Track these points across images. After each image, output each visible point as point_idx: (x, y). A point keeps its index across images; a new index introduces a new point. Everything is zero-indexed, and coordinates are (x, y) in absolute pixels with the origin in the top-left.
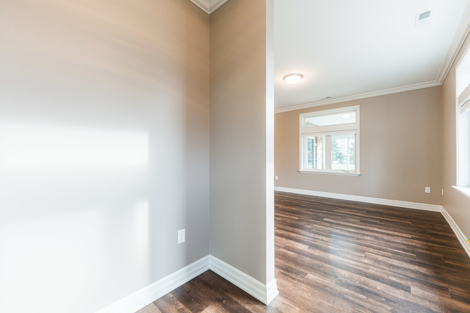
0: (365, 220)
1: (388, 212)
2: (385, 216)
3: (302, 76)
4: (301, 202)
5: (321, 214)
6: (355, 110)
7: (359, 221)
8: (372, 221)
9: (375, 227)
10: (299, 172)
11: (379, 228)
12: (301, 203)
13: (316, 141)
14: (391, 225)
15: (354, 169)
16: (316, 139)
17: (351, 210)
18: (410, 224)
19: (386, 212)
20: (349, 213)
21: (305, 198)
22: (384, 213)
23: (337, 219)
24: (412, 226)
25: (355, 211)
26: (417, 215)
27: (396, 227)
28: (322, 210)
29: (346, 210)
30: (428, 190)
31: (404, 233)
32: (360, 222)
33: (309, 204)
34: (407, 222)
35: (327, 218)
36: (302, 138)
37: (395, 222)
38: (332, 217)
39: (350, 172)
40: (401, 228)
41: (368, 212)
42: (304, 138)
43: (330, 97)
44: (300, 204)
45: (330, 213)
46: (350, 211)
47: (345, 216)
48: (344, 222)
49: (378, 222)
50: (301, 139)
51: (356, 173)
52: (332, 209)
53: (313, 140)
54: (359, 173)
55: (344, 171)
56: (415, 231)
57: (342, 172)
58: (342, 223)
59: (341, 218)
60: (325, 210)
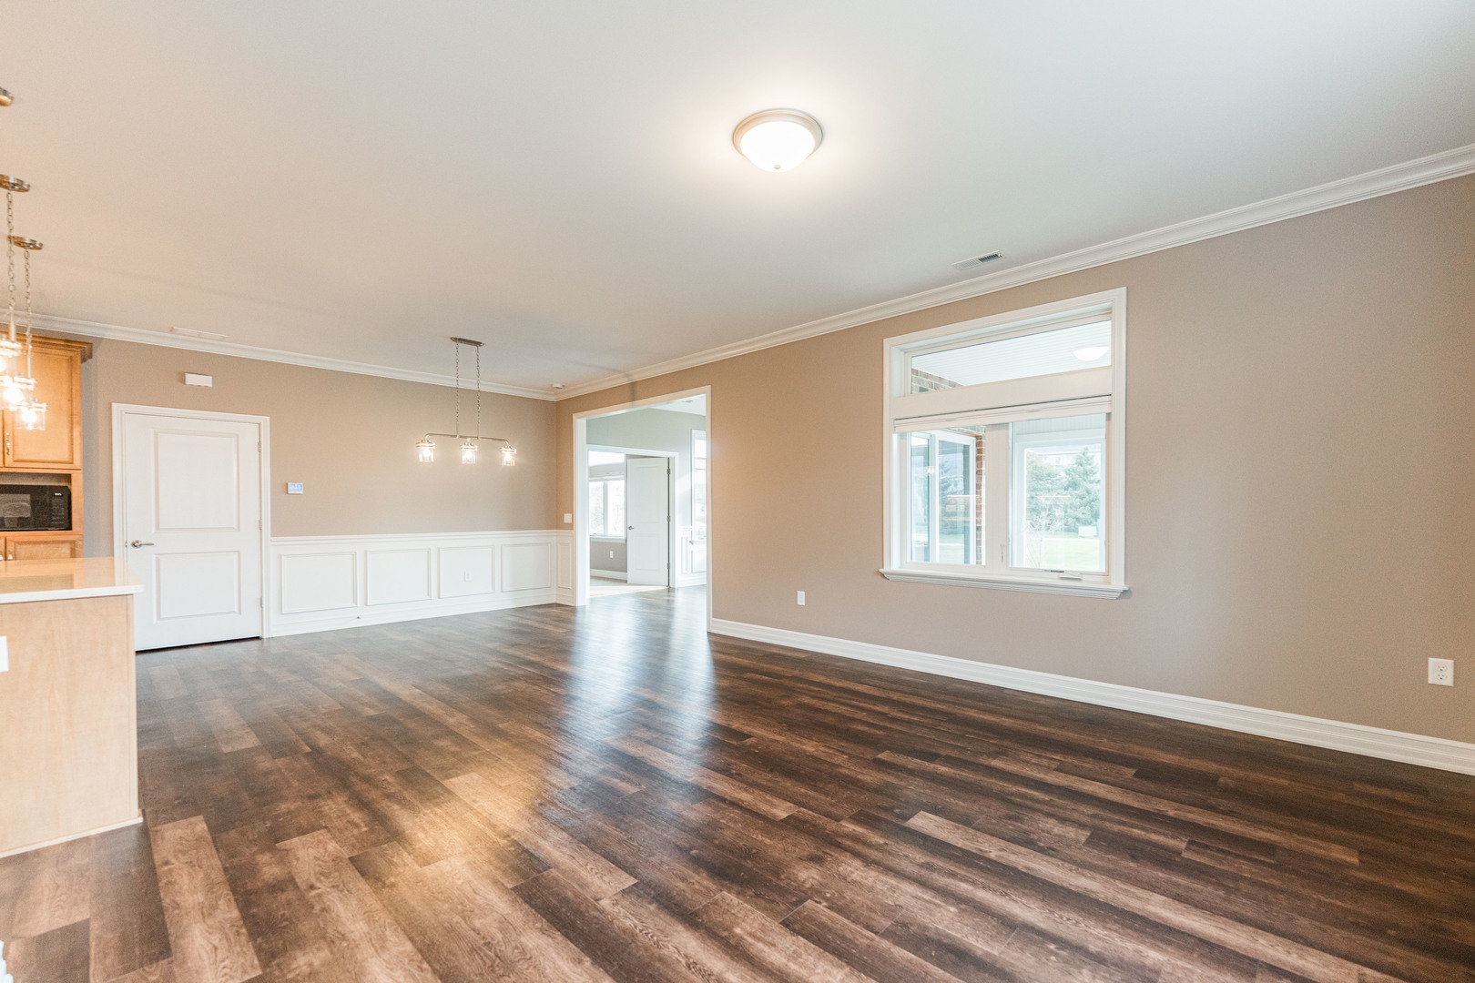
0: (1117, 828)
1: (1241, 773)
2: (1223, 803)
3: (816, 127)
4: (863, 709)
5: (918, 781)
6: (1108, 312)
7: (1084, 835)
8: (1154, 837)
9: (1152, 887)
10: (882, 575)
11: (1178, 898)
12: (861, 715)
13: (979, 451)
14: (1246, 869)
15: (1103, 570)
16: (979, 444)
17: (1069, 760)
18: (1350, 866)
19: (1230, 774)
20: (1051, 778)
21: (894, 686)
22: (1221, 780)
23: (981, 820)
24: (1363, 887)
25: (1088, 764)
26: (1391, 802)
27: (1273, 889)
28: (932, 757)
29: (1045, 762)
30: (1441, 671)
31: (1311, 945)
32: (1089, 842)
33: (894, 720)
34: (1338, 853)
35: (935, 810)
36: (895, 437)
37: (1268, 848)
38: (961, 805)
39: (1084, 577)
40: (1299, 897)
41: (1150, 773)
42: (902, 436)
43: (995, 256)
44: (853, 720)
45: (966, 775)
46: (1060, 769)
47: (1024, 796)
48: (1003, 843)
49: (1180, 844)
50: (893, 442)
51: (1109, 583)
52: (981, 754)
53: (966, 449)
54: (1123, 584)
55: (1062, 575)
56: (1376, 929)
57: (1053, 580)
58: (993, 849)
59: (1003, 810)
60: (949, 760)
